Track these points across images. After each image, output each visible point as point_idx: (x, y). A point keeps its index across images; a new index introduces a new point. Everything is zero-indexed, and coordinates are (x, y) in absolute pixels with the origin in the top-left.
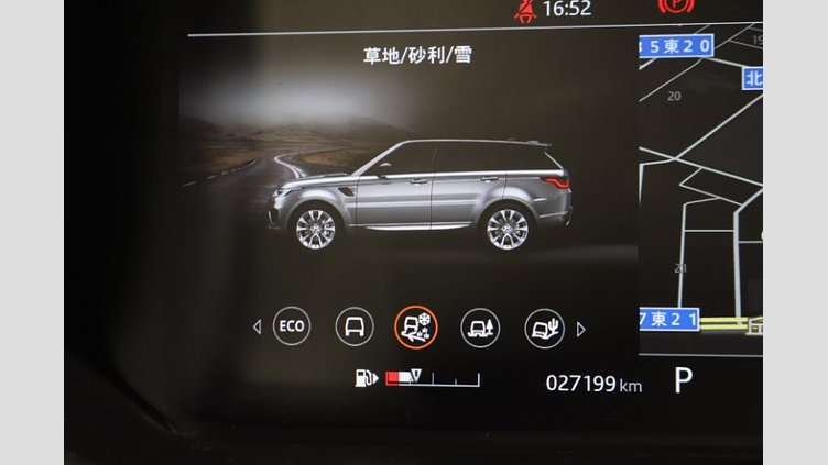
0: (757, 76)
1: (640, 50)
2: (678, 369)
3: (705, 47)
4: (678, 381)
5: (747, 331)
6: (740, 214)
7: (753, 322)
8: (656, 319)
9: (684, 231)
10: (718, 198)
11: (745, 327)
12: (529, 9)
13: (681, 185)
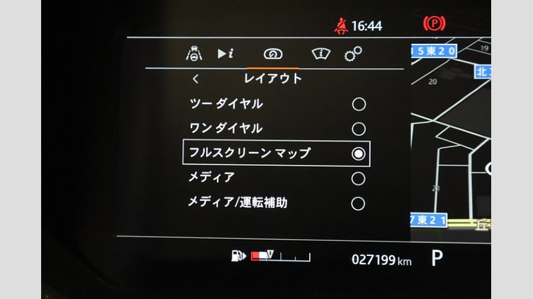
0: (484, 70)
1: (412, 53)
2: (434, 251)
3: (452, 51)
4: (434, 258)
5: (476, 227)
6: (473, 155)
7: (480, 222)
8: (420, 220)
9: (438, 165)
10: (460, 145)
11: (475, 225)
12: (343, 26)
13: (437, 136)
